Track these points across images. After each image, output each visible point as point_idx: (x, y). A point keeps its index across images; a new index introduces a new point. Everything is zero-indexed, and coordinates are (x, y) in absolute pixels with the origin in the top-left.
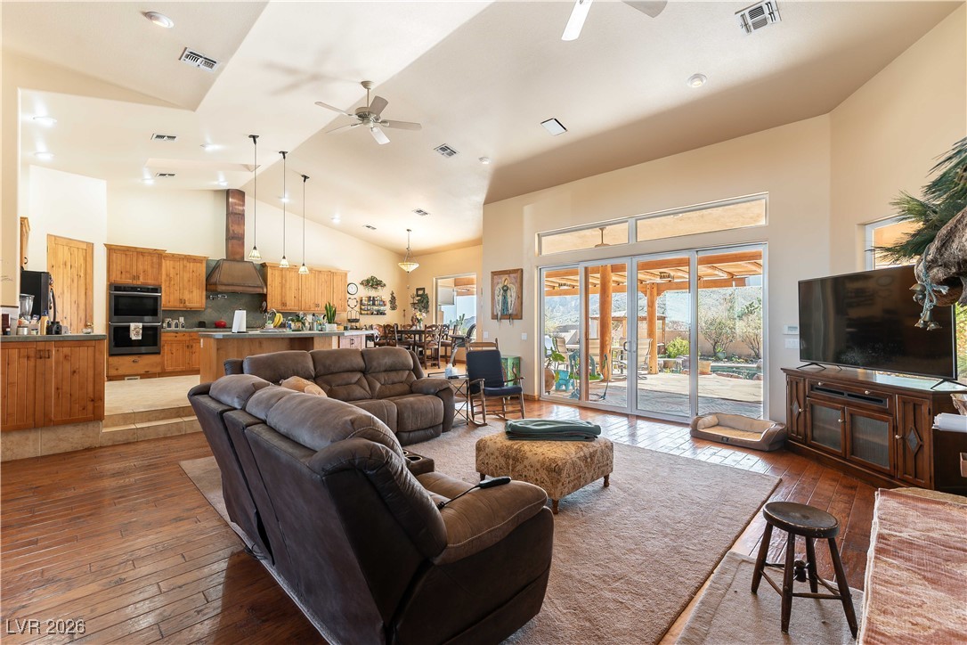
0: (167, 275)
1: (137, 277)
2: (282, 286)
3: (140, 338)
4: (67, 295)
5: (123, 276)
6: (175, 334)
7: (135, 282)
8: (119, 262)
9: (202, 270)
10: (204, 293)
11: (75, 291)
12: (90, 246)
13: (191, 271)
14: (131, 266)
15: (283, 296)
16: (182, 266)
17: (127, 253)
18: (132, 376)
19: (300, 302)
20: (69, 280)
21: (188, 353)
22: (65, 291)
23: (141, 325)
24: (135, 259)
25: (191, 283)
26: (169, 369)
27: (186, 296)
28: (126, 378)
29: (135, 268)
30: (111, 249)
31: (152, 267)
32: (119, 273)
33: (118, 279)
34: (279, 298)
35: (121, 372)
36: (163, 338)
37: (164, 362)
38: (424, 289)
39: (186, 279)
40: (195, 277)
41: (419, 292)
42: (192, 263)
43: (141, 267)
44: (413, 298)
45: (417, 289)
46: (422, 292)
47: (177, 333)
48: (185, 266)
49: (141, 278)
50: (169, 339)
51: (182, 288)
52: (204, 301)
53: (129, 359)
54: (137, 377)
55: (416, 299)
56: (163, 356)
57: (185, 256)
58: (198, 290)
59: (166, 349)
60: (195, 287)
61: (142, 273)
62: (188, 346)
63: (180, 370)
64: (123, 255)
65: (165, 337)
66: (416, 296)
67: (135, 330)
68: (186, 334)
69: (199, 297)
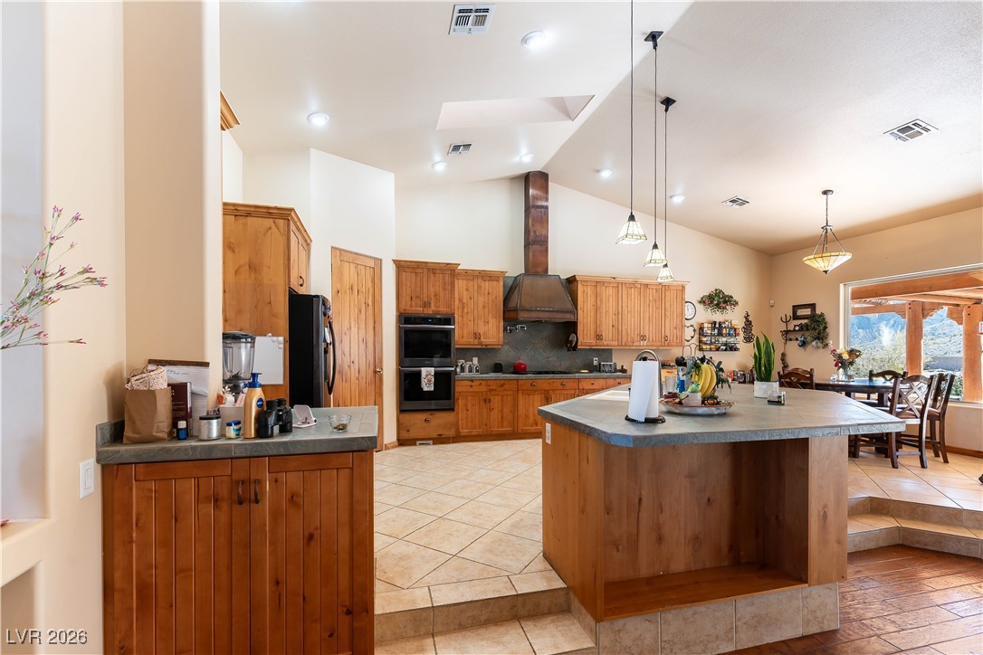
0: (460, 300)
1: (427, 304)
2: (597, 310)
3: (432, 389)
4: (354, 330)
5: (414, 303)
6: (470, 383)
7: (426, 311)
8: (409, 284)
9: (498, 290)
10: (502, 324)
11: (363, 325)
12: (378, 263)
13: (486, 293)
14: (422, 288)
15: (597, 324)
16: (476, 287)
18: (424, 440)
19: (619, 333)
20: (356, 310)
21: (484, 410)
23: (432, 370)
24: (425, 278)
25: (486, 310)
26: (464, 431)
27: (482, 329)
28: (418, 442)
29: (425, 290)
30: (401, 266)
31: (444, 289)
32: (408, 298)
33: (408, 307)
34: (593, 327)
35: (412, 434)
36: (457, 388)
37: (458, 422)
38: (813, 306)
39: (481, 305)
40: (490, 301)
41: (800, 312)
42: (487, 283)
43: (432, 289)
44: (786, 322)
45: (794, 307)
46: (807, 312)
47: (472, 381)
48: (479, 287)
49: (432, 304)
50: (464, 389)
51: (476, 318)
52: (501, 335)
53: (421, 417)
54: (429, 442)
55: (793, 324)
56: (457, 414)
57: (480, 272)
58: (494, 320)
59: (460, 403)
60: (490, 315)
61: (433, 298)
62: (485, 400)
63: (476, 433)
64: (413, 275)
65: (460, 388)
66: (794, 319)
67: (427, 376)
68: (484, 383)
69: (495, 329)
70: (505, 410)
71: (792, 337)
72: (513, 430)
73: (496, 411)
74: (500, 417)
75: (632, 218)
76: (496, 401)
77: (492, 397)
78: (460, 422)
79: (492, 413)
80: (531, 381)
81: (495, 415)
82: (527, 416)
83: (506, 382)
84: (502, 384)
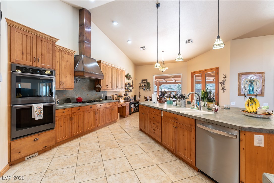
1: (36, 60)
2: (106, 75)
3: (42, 118)
5: (25, 57)
6: (63, 111)
7: (35, 64)
8: (20, 42)
13: (66, 61)
14: (32, 48)
15: (106, 81)
16: (61, 56)
17: (28, 34)
18: (31, 155)
19: (112, 85)
21: (70, 124)
23: (41, 105)
24: (34, 42)
25: (66, 70)
26: (59, 140)
27: (64, 80)
28: (26, 158)
29: (35, 50)
31: (48, 52)
32: (20, 53)
33: (20, 59)
35: (23, 154)
36: (56, 115)
37: (56, 135)
38: (147, 80)
39: (63, 66)
40: (68, 65)
41: (144, 82)
42: (66, 55)
43: (39, 51)
44: (140, 84)
45: (142, 80)
46: (145, 81)
47: (64, 109)
48: (62, 56)
49: (40, 60)
50: (59, 114)
51: (61, 73)
52: (73, 84)
53: (30, 139)
54: (35, 154)
55: (142, 85)
56: (56, 130)
57: (63, 48)
58: (70, 75)
59: (57, 123)
60: (68, 73)
61: (40, 57)
62: (71, 119)
63: (66, 139)
64: (25, 36)
65: (58, 114)
66: (142, 83)
67: (37, 109)
68: (70, 110)
69: (70, 81)
70: (80, 122)
71: (142, 88)
72: (83, 131)
73: (76, 123)
74: (77, 126)
76: (76, 118)
77: (74, 117)
78: (57, 134)
79: (74, 125)
80: (90, 106)
81: (75, 126)
82: (88, 123)
83: (80, 108)
84: (78, 109)
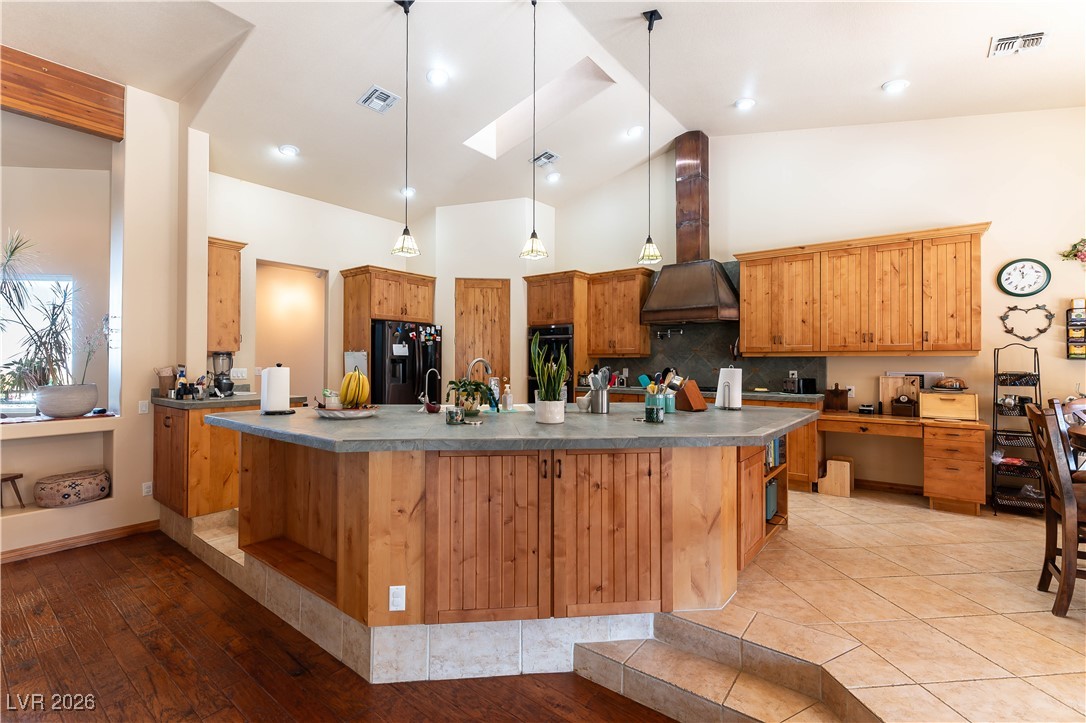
0: (596, 307)
1: (550, 315)
2: (774, 299)
4: (479, 344)
5: (540, 315)
7: (549, 322)
8: (536, 297)
10: (638, 328)
11: (488, 339)
12: (506, 283)
13: (622, 295)
14: (546, 300)
15: (775, 322)
19: (817, 331)
20: (481, 326)
22: (477, 340)
24: (548, 290)
25: (622, 314)
27: (617, 336)
30: (531, 281)
31: (565, 298)
32: (536, 311)
33: (535, 320)
34: (765, 326)
39: (615, 309)
40: (626, 304)
42: (622, 284)
43: (554, 300)
48: (615, 289)
49: (554, 314)
51: (611, 324)
52: (638, 342)
58: (630, 324)
60: (626, 320)
61: (555, 308)
69: (631, 336)
75: (406, 232)
